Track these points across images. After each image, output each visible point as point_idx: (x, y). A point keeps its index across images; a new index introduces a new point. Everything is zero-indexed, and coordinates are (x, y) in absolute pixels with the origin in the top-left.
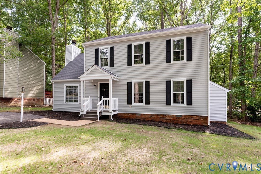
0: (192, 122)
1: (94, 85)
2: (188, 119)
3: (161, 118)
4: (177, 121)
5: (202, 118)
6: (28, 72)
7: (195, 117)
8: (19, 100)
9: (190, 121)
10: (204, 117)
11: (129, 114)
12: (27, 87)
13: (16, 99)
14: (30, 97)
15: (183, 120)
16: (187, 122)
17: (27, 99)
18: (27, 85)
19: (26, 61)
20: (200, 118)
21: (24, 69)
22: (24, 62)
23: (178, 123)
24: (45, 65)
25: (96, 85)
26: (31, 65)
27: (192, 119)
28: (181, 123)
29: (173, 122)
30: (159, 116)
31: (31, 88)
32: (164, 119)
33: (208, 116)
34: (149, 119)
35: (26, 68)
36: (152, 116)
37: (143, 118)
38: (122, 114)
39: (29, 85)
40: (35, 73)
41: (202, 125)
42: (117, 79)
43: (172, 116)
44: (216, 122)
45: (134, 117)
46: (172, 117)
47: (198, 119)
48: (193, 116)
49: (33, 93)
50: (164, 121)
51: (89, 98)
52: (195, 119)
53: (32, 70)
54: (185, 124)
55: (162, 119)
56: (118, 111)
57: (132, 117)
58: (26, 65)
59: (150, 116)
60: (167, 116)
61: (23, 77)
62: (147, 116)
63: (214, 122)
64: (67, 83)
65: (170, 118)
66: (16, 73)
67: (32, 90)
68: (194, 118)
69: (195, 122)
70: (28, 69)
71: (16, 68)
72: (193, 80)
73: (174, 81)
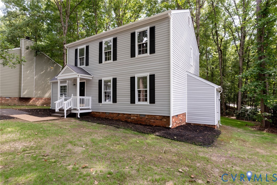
0: (155, 122)
1: (74, 84)
2: (151, 119)
3: (126, 117)
4: (141, 121)
5: (165, 119)
6: (45, 75)
7: (158, 116)
8: (37, 100)
9: (153, 122)
10: (166, 117)
11: (100, 113)
12: (44, 88)
13: (34, 99)
14: (47, 97)
15: (147, 120)
16: (151, 123)
17: (44, 99)
18: (44, 86)
19: (43, 65)
20: (163, 118)
21: (41, 73)
22: (41, 66)
23: (142, 124)
24: (61, 68)
25: (76, 84)
26: (47, 69)
27: (155, 119)
28: (144, 124)
29: (138, 122)
30: (125, 116)
31: (47, 89)
32: (129, 119)
33: (170, 116)
34: (116, 118)
35: (44, 72)
36: (119, 115)
37: (111, 117)
38: (94, 113)
39: (46, 87)
40: (51, 76)
41: (165, 126)
42: (91, 77)
43: (136, 115)
44: (203, 125)
45: (104, 116)
46: (136, 117)
47: (161, 120)
48: (156, 116)
49: (49, 93)
50: (129, 121)
51: (64, 96)
52: (158, 120)
53: (48, 73)
54: (148, 124)
55: (128, 119)
56: (91, 109)
57: (103, 115)
58: (43, 69)
59: (117, 115)
60: (131, 115)
61: (40, 79)
62: (115, 115)
63: (201, 125)
64: (64, 83)
65: (134, 118)
66: (33, 76)
67: (49, 91)
68: (157, 118)
69: (158, 123)
70: (45, 72)
71: (33, 72)
72: (156, 74)
73: (138, 77)
